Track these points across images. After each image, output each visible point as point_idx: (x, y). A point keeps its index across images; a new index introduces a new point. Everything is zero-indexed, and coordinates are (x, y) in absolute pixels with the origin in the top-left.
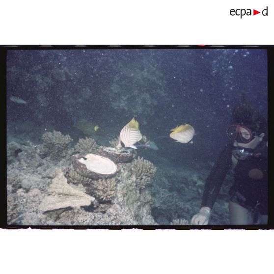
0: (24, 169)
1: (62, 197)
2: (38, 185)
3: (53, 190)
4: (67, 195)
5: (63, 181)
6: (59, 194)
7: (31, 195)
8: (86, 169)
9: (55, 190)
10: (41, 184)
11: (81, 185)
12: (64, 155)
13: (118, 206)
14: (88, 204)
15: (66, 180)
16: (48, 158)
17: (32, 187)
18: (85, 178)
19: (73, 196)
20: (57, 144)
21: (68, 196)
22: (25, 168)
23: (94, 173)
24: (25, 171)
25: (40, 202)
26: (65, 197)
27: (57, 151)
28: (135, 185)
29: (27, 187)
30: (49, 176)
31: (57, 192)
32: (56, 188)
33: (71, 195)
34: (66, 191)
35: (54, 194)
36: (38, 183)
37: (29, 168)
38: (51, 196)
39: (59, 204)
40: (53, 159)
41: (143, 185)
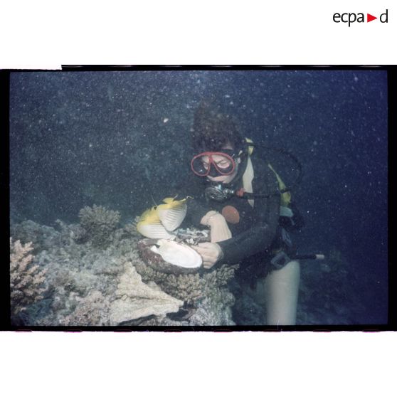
0: (66, 262)
1: (137, 301)
2: (96, 285)
3: (124, 292)
4: (143, 298)
5: (135, 279)
6: (132, 298)
7: (91, 300)
8: (163, 261)
9: (126, 292)
10: (98, 283)
11: (152, 283)
12: (111, 240)
13: (203, 310)
14: (176, 310)
15: (140, 278)
16: (88, 244)
17: (88, 288)
18: (158, 273)
19: (153, 299)
20: (103, 224)
21: (145, 300)
22: (68, 260)
23: (176, 266)
24: (69, 265)
25: (109, 309)
26: (140, 301)
27: (102, 234)
28: (216, 280)
29: (81, 289)
30: (105, 271)
31: (129, 294)
32: (127, 289)
33: (149, 299)
34: (142, 293)
35: (125, 297)
36: (94, 282)
37: (73, 261)
38: (120, 300)
39: (137, 312)
40: (95, 245)
41: (224, 280)
